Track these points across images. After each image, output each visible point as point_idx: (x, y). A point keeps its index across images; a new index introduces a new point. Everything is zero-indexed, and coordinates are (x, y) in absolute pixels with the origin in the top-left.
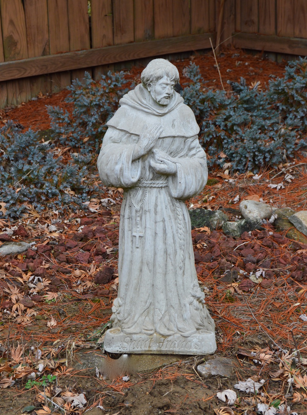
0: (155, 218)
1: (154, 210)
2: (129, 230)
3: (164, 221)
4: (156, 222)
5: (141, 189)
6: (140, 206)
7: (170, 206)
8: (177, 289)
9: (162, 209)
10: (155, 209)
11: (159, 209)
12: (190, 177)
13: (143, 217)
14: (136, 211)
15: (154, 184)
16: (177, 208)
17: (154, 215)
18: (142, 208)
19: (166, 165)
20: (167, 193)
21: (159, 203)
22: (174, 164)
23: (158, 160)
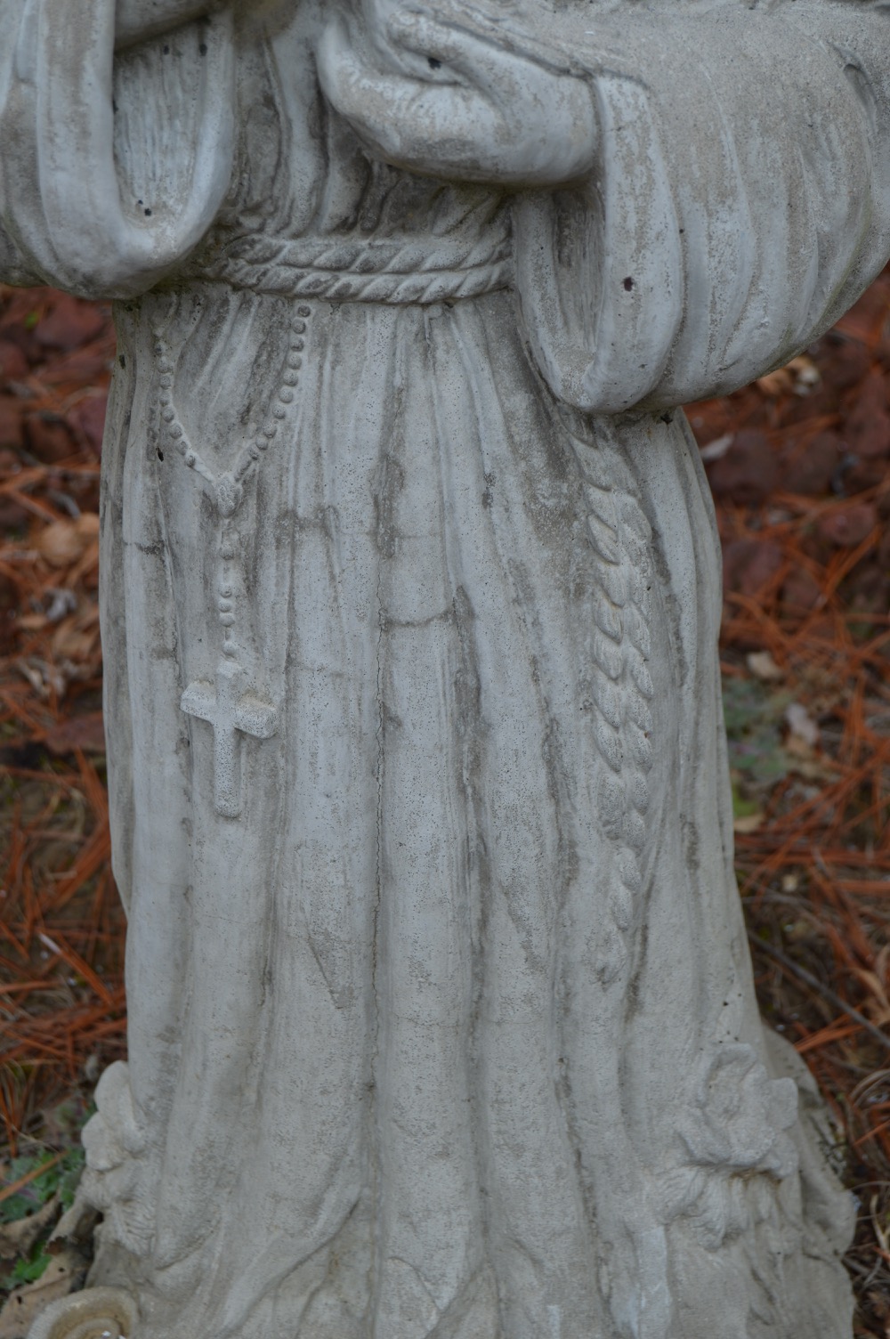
0: (383, 590)
1: (368, 515)
2: (162, 653)
3: (460, 614)
4: (387, 624)
5: (245, 303)
6: (238, 462)
7: (529, 480)
8: (571, 1121)
9: (444, 510)
10: (383, 509)
11: (416, 503)
12: (734, 223)
13: (269, 574)
14: (210, 509)
15: (367, 269)
16: (596, 494)
17: (367, 557)
18: (253, 486)
19: (478, 103)
20: (505, 355)
21: (416, 457)
22: (568, 85)
23: (400, 42)
